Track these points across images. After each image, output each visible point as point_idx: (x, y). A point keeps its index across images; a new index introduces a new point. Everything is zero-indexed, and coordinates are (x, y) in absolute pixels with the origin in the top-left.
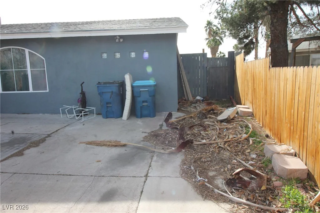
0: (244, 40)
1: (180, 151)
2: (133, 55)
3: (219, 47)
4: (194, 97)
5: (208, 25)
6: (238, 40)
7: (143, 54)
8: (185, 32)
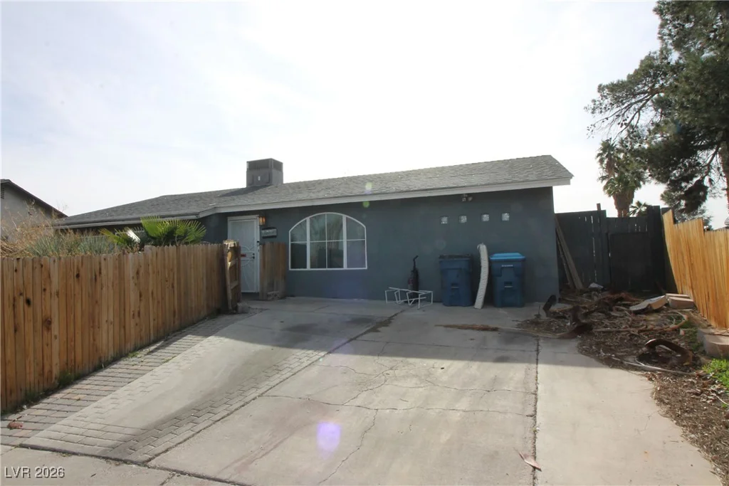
0: (681, 183)
1: (575, 337)
2: (486, 218)
3: (635, 194)
4: (586, 284)
5: (604, 150)
6: (669, 185)
7: (501, 216)
8: (569, 183)
